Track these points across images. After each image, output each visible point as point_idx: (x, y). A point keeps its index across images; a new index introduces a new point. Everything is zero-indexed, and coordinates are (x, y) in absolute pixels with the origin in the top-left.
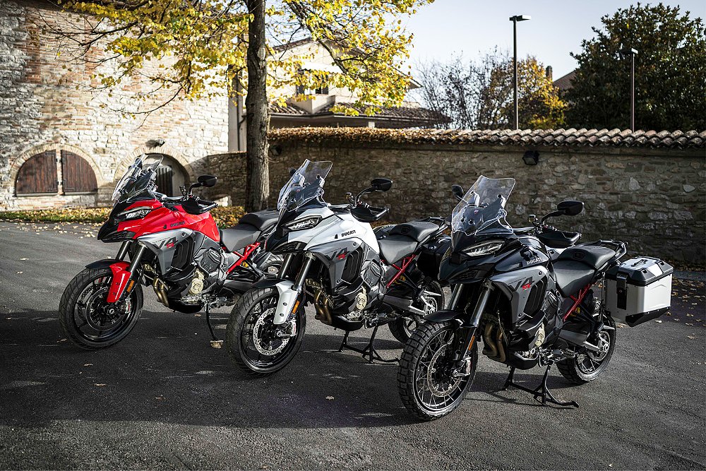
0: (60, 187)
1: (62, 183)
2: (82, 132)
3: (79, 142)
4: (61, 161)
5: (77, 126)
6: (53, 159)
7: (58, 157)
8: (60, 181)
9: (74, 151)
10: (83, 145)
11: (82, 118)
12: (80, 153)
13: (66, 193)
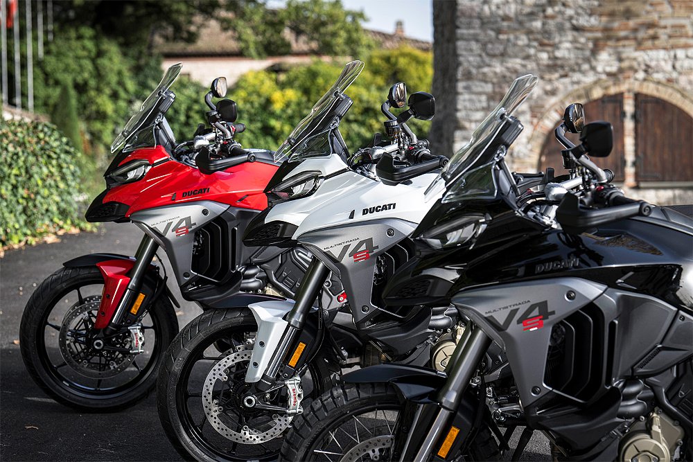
0: (630, 171)
1: (634, 164)
2: (680, 53)
3: (675, 75)
4: (634, 117)
5: (672, 41)
6: (618, 113)
7: (629, 107)
8: (630, 157)
9: (665, 94)
10: (683, 81)
11: (683, 22)
12: (676, 99)
13: (642, 185)
